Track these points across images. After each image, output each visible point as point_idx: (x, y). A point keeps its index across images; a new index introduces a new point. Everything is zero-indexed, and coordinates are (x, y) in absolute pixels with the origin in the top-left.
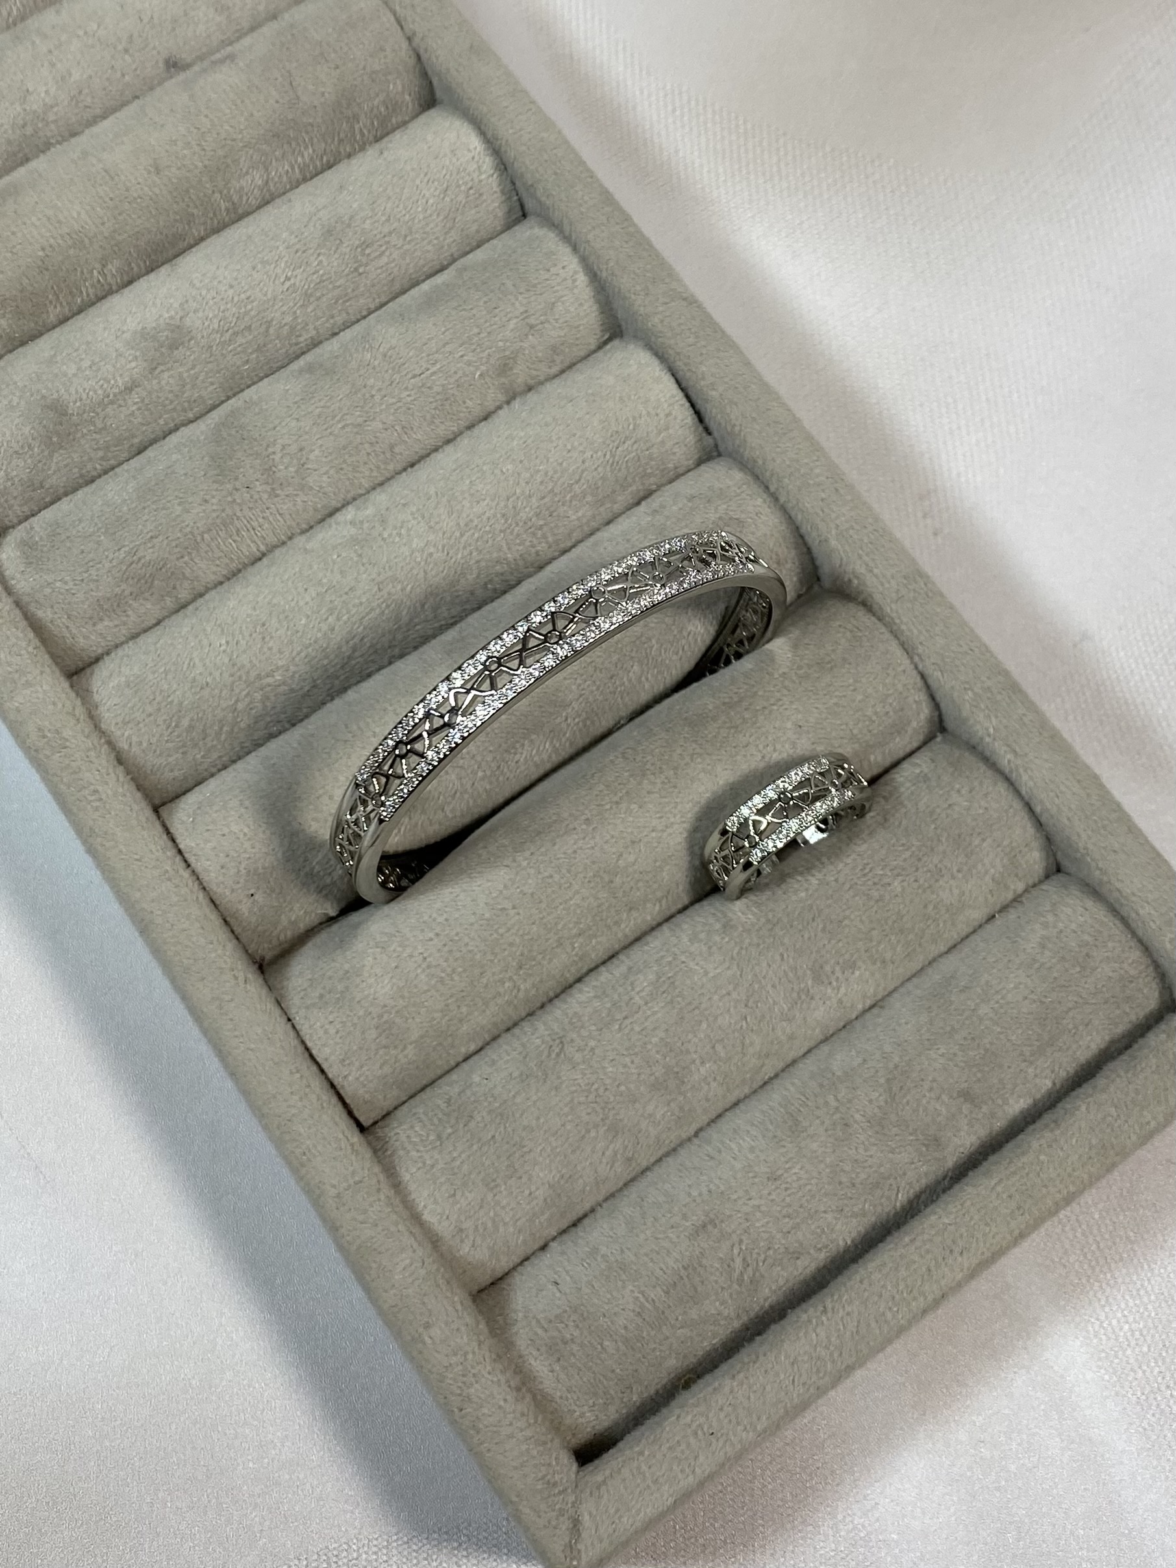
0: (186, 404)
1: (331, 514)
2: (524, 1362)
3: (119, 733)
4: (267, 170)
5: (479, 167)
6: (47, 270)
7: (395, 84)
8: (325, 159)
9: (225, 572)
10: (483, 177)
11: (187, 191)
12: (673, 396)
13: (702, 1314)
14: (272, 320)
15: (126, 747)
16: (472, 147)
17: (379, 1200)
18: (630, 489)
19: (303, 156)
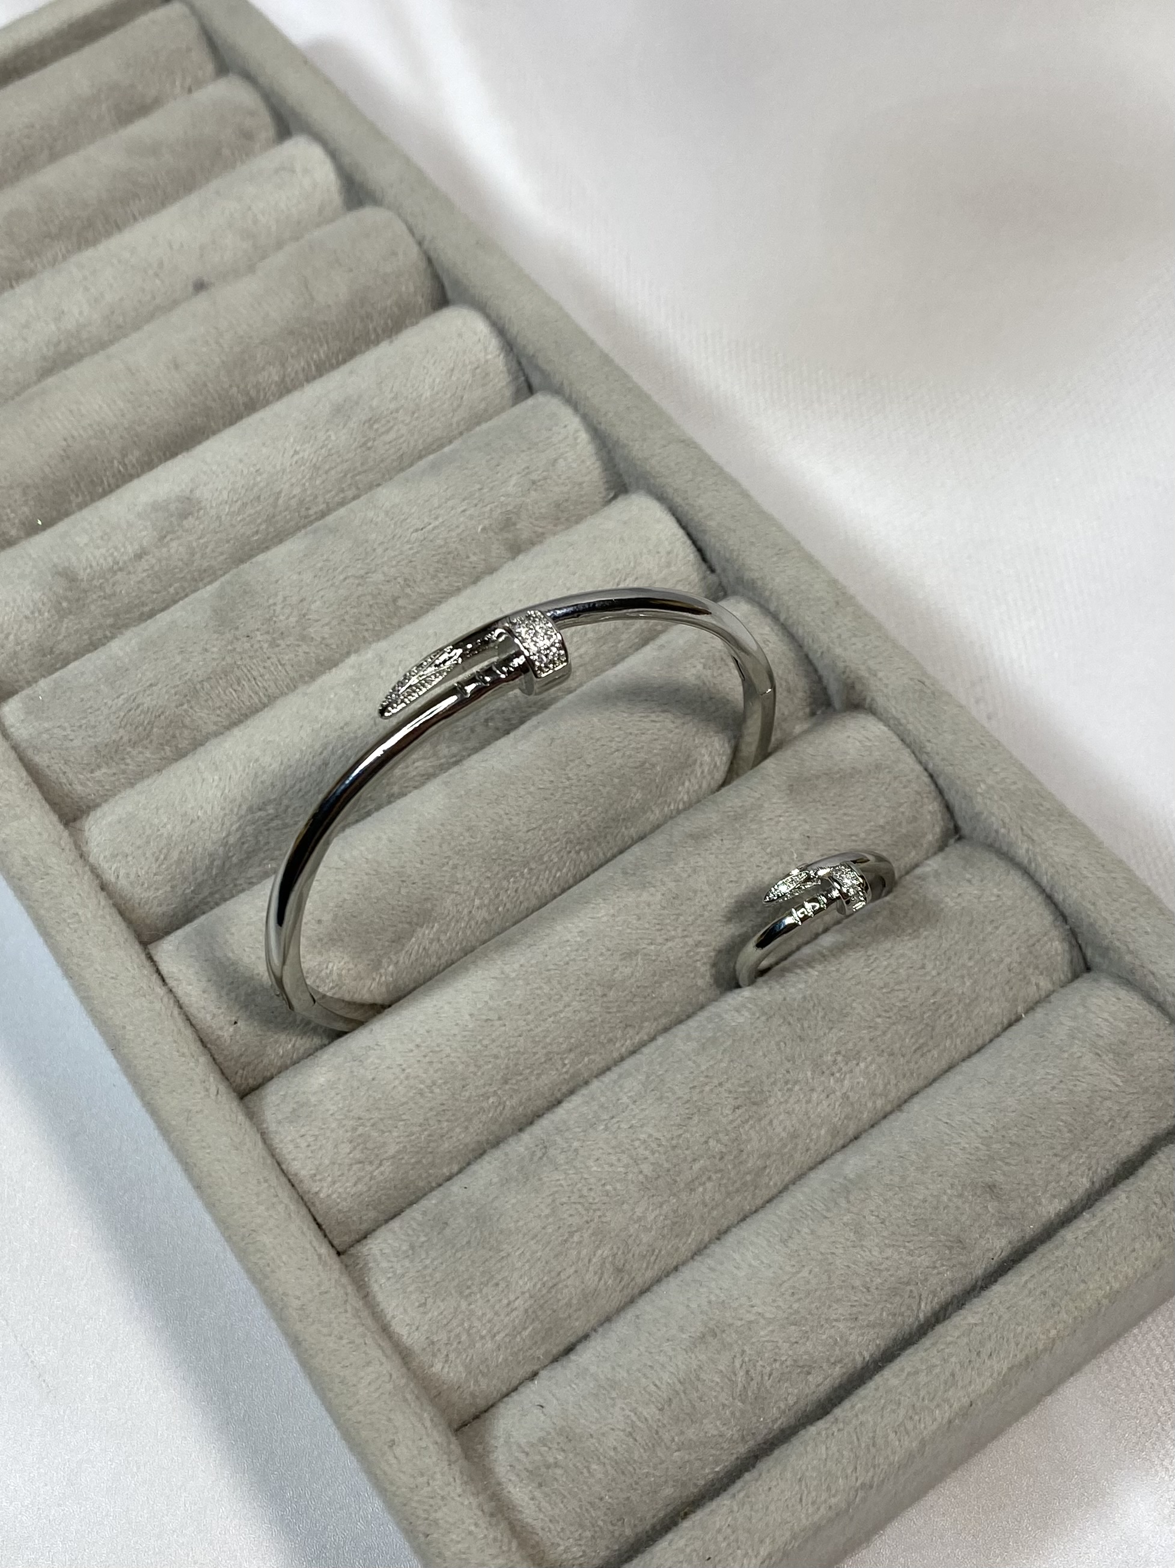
2: (503, 1489)
3: (106, 866)
6: (68, 457)
11: (205, 385)
12: (674, 535)
13: (702, 1434)
15: (113, 879)
17: (346, 1311)
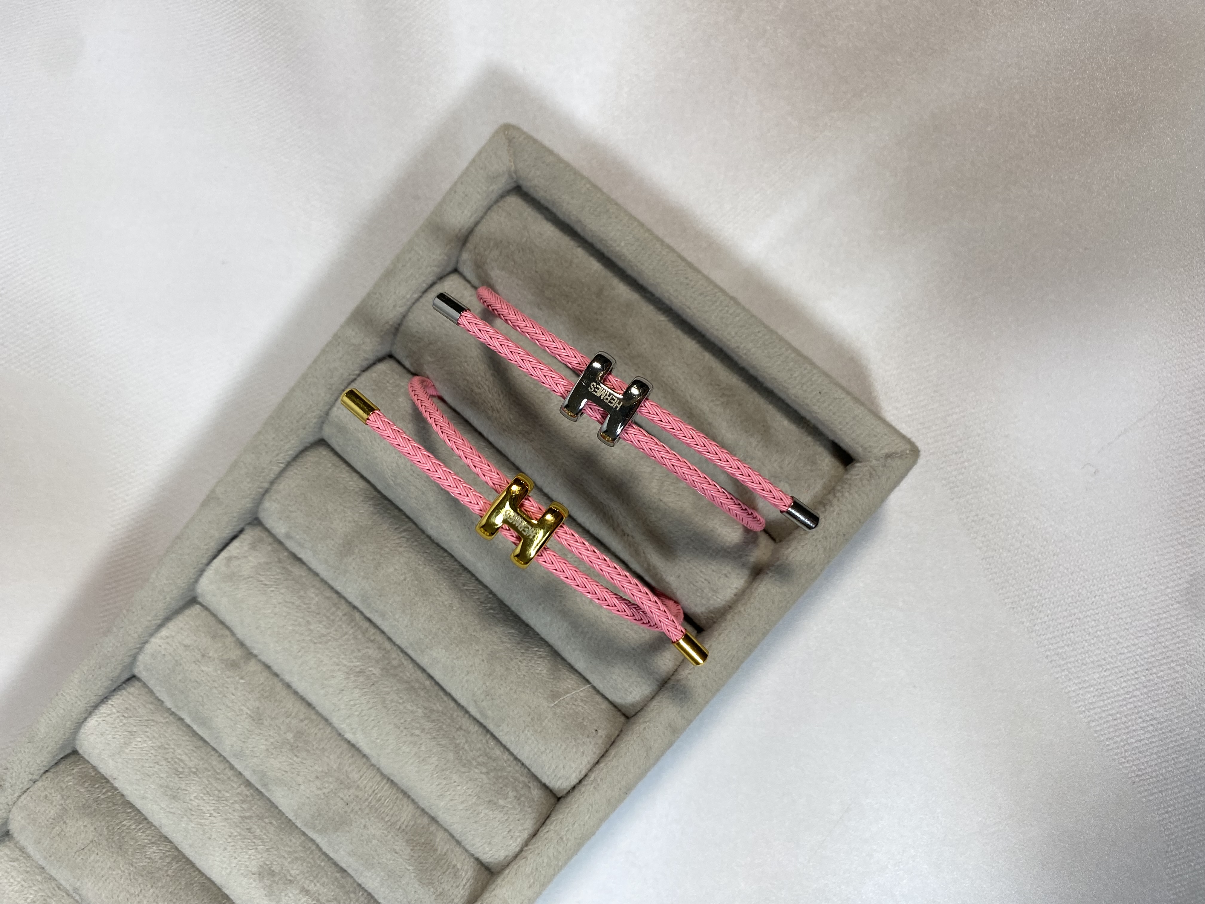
0: (308, 853)
1: (353, 746)
4: (145, 846)
5: (109, 715)
7: (68, 782)
8: (129, 811)
9: (405, 800)
10: (114, 710)
14: (240, 817)
16: (97, 723)
18: (291, 569)
19: (130, 826)
